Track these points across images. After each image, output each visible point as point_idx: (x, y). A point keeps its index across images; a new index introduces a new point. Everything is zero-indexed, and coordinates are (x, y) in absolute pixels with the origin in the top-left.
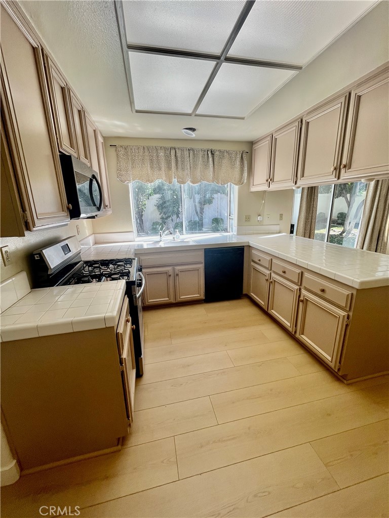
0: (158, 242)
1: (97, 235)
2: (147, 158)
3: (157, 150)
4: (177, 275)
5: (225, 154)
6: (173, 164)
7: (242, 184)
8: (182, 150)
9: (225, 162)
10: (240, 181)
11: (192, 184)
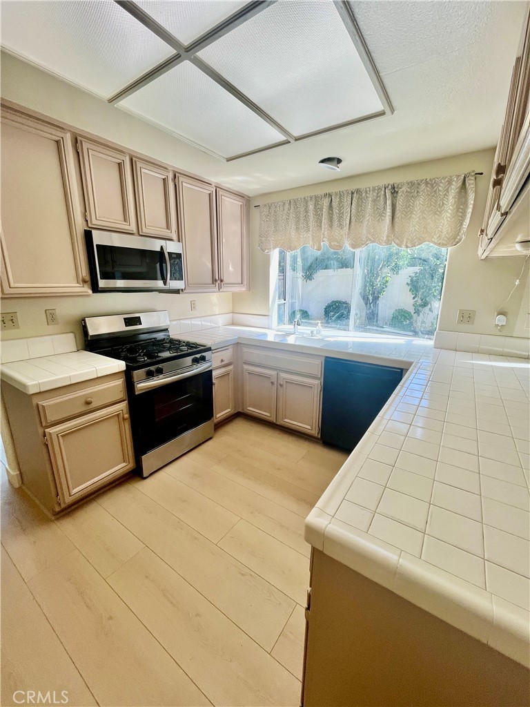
0: (289, 334)
1: (235, 315)
2: (292, 215)
3: (307, 202)
4: (281, 385)
5: (423, 186)
6: (325, 221)
7: (458, 243)
8: (341, 195)
9: (420, 203)
10: (455, 238)
11: (352, 250)
